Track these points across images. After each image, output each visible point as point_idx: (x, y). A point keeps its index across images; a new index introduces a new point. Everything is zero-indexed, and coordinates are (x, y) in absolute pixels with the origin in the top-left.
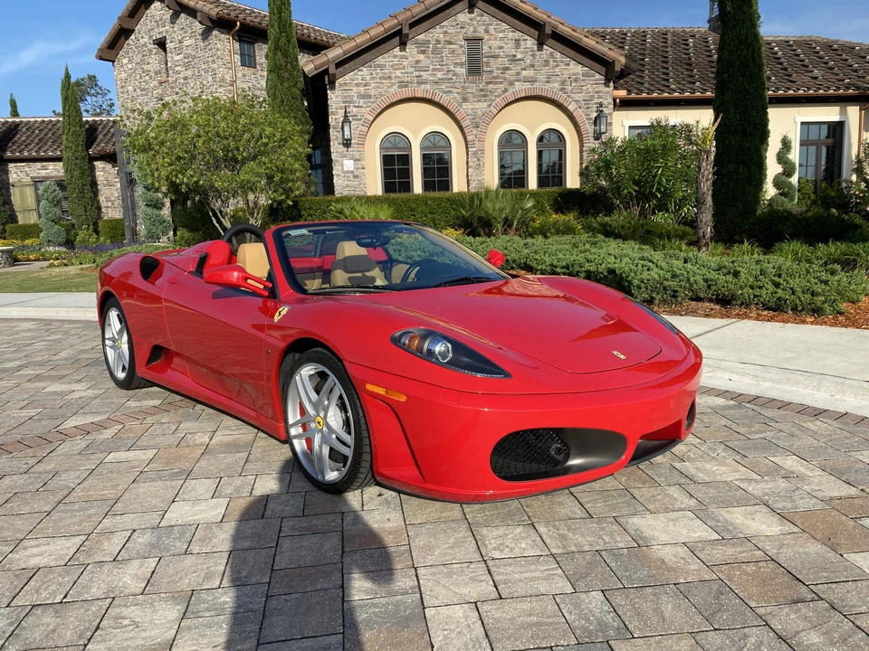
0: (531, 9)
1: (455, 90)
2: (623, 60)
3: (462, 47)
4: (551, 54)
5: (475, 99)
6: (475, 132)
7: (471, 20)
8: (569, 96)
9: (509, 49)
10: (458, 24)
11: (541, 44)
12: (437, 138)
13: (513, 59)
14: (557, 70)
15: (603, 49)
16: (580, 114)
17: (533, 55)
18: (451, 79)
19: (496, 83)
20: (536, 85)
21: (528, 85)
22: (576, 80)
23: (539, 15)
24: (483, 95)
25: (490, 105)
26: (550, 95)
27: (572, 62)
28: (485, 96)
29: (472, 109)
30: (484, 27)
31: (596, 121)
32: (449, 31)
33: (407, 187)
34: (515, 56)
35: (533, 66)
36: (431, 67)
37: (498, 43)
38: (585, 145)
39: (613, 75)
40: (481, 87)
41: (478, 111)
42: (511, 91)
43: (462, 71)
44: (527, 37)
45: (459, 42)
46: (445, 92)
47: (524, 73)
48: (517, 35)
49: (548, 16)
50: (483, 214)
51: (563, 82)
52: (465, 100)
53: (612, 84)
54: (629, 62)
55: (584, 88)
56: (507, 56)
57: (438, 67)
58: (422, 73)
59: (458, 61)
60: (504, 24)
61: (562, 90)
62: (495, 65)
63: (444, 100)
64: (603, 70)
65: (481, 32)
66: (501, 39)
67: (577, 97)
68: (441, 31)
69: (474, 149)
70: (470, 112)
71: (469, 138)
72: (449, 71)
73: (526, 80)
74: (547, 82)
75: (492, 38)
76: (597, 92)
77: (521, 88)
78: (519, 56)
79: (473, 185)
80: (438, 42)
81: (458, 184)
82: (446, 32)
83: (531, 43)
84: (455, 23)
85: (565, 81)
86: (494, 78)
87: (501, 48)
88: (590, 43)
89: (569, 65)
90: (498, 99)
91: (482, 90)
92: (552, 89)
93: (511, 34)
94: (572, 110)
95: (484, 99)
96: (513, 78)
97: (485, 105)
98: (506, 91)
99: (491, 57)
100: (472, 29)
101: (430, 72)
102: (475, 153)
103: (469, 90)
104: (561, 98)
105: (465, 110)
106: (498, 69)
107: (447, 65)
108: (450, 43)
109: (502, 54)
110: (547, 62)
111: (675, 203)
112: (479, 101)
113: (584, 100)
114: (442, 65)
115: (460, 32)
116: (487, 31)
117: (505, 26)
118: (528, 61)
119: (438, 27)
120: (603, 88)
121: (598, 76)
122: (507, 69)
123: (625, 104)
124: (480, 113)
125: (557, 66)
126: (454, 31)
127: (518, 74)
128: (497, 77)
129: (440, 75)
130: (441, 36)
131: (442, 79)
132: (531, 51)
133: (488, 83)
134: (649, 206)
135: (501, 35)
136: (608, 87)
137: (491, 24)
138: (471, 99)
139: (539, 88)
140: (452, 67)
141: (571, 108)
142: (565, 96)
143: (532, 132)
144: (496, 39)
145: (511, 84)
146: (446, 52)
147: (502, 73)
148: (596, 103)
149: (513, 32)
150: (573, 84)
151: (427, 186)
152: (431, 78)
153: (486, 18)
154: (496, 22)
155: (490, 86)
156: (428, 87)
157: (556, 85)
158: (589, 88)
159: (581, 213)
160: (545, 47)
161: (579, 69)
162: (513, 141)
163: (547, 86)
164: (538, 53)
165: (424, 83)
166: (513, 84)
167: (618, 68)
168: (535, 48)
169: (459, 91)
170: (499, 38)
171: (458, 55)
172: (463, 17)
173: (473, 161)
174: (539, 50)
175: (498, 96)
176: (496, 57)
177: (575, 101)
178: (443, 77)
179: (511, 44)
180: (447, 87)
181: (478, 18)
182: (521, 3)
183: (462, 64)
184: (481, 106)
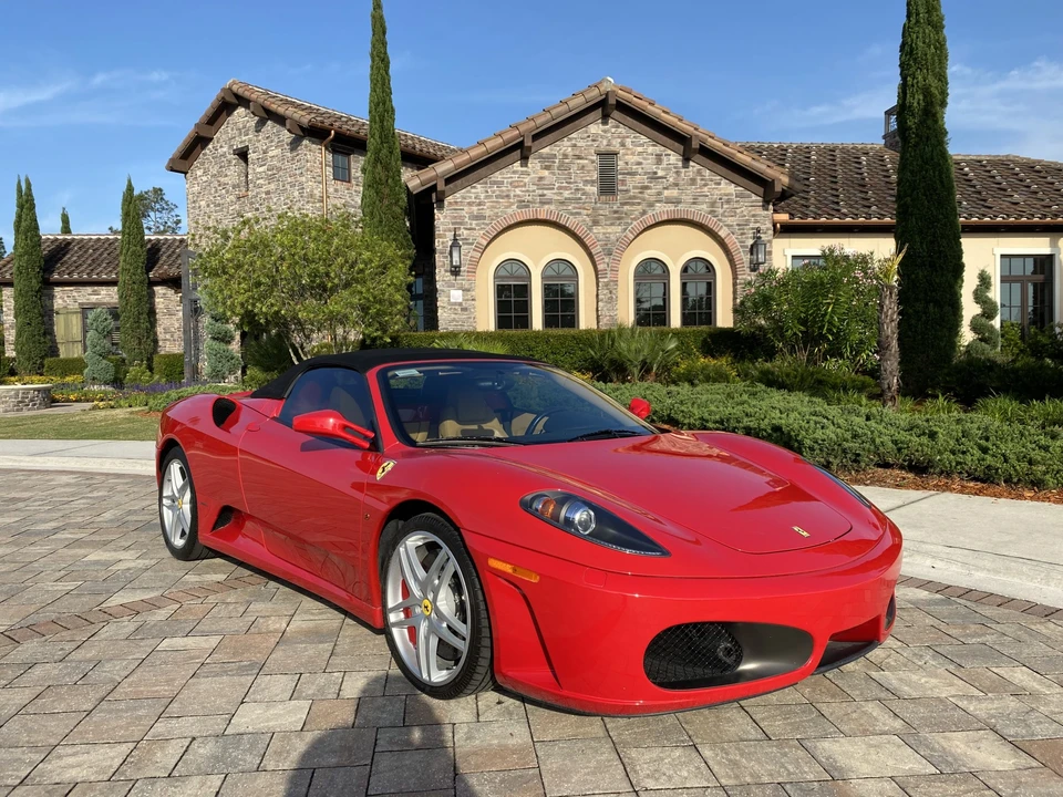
0: (675, 120)
1: (585, 212)
2: (785, 180)
3: (593, 162)
4: (699, 172)
5: (608, 223)
6: (607, 260)
7: (605, 131)
8: (719, 220)
9: (649, 165)
10: (589, 137)
11: (686, 160)
12: (562, 266)
13: (654, 177)
14: (706, 189)
15: (761, 166)
16: (732, 241)
17: (677, 172)
18: (580, 199)
19: (633, 204)
20: (680, 207)
21: (671, 207)
22: (728, 202)
23: (684, 127)
24: (618, 217)
25: (625, 230)
26: (697, 219)
27: (724, 181)
28: (619, 219)
29: (604, 234)
30: (619, 140)
31: (753, 249)
32: (579, 144)
33: (525, 322)
34: (655, 173)
35: (677, 185)
36: (557, 185)
37: (636, 159)
38: (740, 277)
39: (772, 196)
40: (615, 208)
41: (611, 235)
42: (650, 213)
43: (594, 189)
44: (669, 152)
45: (590, 157)
46: (572, 214)
47: (666, 193)
48: (659, 149)
49: (696, 129)
50: (615, 355)
51: (713, 204)
52: (596, 223)
53: (771, 207)
54: (794, 182)
55: (738, 211)
56: (646, 173)
57: (565, 184)
58: (545, 192)
59: (588, 178)
60: (643, 137)
61: (711, 212)
62: (631, 184)
63: (571, 222)
64: (761, 190)
65: (616, 145)
66: (640, 154)
67: (729, 220)
68: (569, 143)
69: (606, 280)
70: (601, 236)
71: (600, 267)
72: (577, 190)
73: (669, 201)
74: (694, 203)
75: (629, 152)
76: (754, 216)
77: (662, 210)
78: (660, 173)
79: (604, 321)
80: (565, 156)
81: (586, 320)
82: (575, 146)
83: (674, 158)
84: (586, 135)
85: (715, 202)
86: (630, 198)
87: (639, 164)
88: (744, 159)
89: (719, 184)
90: (635, 223)
91: (616, 212)
92: (700, 211)
93: (651, 148)
94: (723, 236)
95: (618, 222)
96: (653, 199)
97: (619, 229)
98: (644, 213)
99: (628, 174)
100: (605, 142)
101: (555, 191)
102: (607, 285)
103: (601, 212)
104: (711, 222)
105: (596, 235)
106: (635, 188)
107: (576, 182)
108: (579, 158)
109: (640, 171)
110: (693, 182)
111: (851, 347)
112: (612, 224)
113: (738, 225)
114: (570, 183)
115: (592, 145)
116: (623, 145)
117: (644, 139)
118: (671, 179)
119: (565, 139)
120: (760, 211)
121: (754, 197)
122: (647, 188)
123: (787, 230)
124: (613, 238)
125: (705, 185)
126: (584, 144)
127: (659, 194)
128: (635, 197)
129: (566, 194)
130: (570, 149)
131: (569, 199)
132: (675, 168)
133: (623, 204)
134: (819, 350)
135: (640, 149)
136: (767, 210)
137: (628, 137)
138: (603, 222)
139: (684, 210)
140: (581, 185)
141: (722, 233)
142: (715, 219)
143: (675, 261)
144: (633, 154)
145: (651, 205)
146: (574, 168)
147: (640, 193)
148: (753, 229)
149: (654, 145)
150: (725, 206)
151: (549, 321)
152: (556, 197)
153: (622, 130)
154: (633, 134)
155: (626, 208)
156: (552, 207)
157: (704, 206)
158: (744, 211)
159: (735, 357)
160: (691, 163)
161: (732, 189)
162: (651, 272)
163: (693, 208)
164: (683, 170)
165: (548, 203)
166: (653, 206)
167: (778, 188)
168: (680, 164)
169: (589, 212)
170: (638, 152)
171: (589, 171)
172: (595, 128)
173: (604, 293)
174: (684, 167)
175: (634, 219)
176: (633, 174)
177: (727, 226)
178: (571, 196)
179: (652, 159)
180: (574, 208)
181: (613, 130)
182: (663, 114)
183: (593, 182)
184: (615, 231)
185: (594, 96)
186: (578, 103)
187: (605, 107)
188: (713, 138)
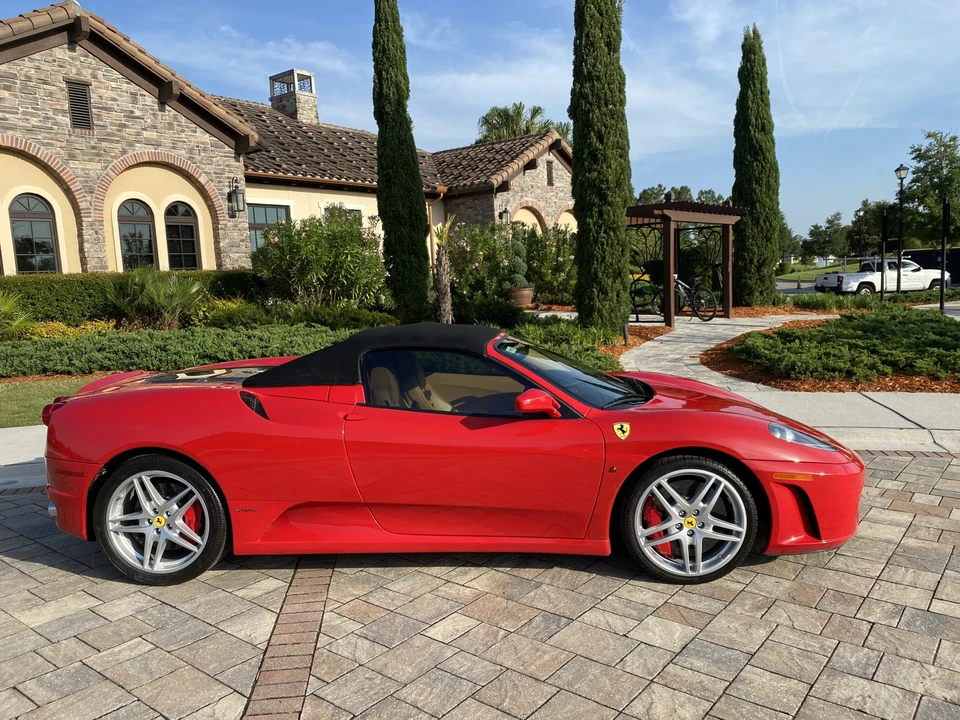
0: (152, 62)
1: (58, 144)
2: (256, 136)
3: (62, 90)
4: (175, 117)
5: (86, 158)
6: (89, 198)
7: (73, 59)
8: (199, 167)
9: (125, 102)
10: (54, 61)
11: (162, 103)
12: (33, 202)
13: (130, 115)
14: (183, 135)
15: (234, 120)
16: (210, 188)
17: (154, 114)
18: (51, 129)
19: (112, 141)
20: (160, 150)
21: (151, 149)
22: (205, 150)
23: (162, 70)
24: (97, 154)
25: (106, 167)
26: (177, 164)
27: (199, 129)
28: (98, 155)
29: (82, 169)
30: (90, 71)
31: (230, 197)
32: (43, 67)
34: (132, 112)
35: (155, 127)
36: (21, 109)
37: (110, 94)
38: (221, 222)
39: (240, 144)
40: (92, 143)
41: (91, 172)
42: (131, 153)
43: (67, 120)
44: (145, 92)
45: (58, 84)
46: (43, 144)
47: (145, 134)
48: (133, 88)
49: (173, 74)
51: (191, 151)
52: (72, 157)
53: (241, 159)
54: (262, 139)
55: (214, 160)
56: (122, 111)
57: (30, 110)
58: (7, 116)
59: (58, 107)
60: (115, 72)
61: (190, 158)
62: (107, 119)
63: (42, 154)
64: (233, 143)
65: (86, 75)
66: (113, 89)
67: (208, 168)
68: (30, 64)
69: (90, 219)
70: (80, 172)
71: (82, 205)
72: (48, 118)
73: (148, 142)
74: (174, 148)
75: (102, 86)
76: (228, 166)
77: (143, 151)
78: (138, 113)
79: (91, 266)
80: (29, 78)
81: (69, 264)
82: (39, 68)
83: (150, 100)
84: (51, 59)
85: (193, 149)
86: (108, 135)
87: (114, 100)
88: (220, 111)
89: (195, 132)
90: (115, 161)
91: (94, 148)
92: (180, 156)
93: (125, 85)
94: (203, 183)
95: (97, 158)
96: (132, 138)
97: (99, 166)
98: (124, 152)
99: (106, 109)
100: (74, 71)
101: (20, 116)
102: (92, 224)
103: (77, 146)
104: (191, 169)
105: (73, 170)
106: (112, 124)
107: (44, 110)
108: (45, 82)
109: (116, 107)
110: (170, 125)
111: (359, 288)
112: (90, 160)
113: (216, 173)
114: (37, 109)
115: (59, 71)
116: (95, 77)
117: (116, 75)
118: (149, 120)
119: (26, 59)
120: (232, 162)
121: (227, 149)
122: (125, 126)
123: (251, 180)
124: (93, 174)
125: (183, 131)
126: (49, 69)
127: (138, 134)
128: (113, 135)
129: (34, 121)
130: (33, 71)
131: (38, 127)
132: (152, 110)
133: (101, 140)
134: (333, 291)
135: (113, 84)
136: (239, 161)
137: (99, 69)
138: (80, 157)
139: (164, 153)
140: (50, 114)
141: (202, 180)
142: (194, 166)
143: (158, 204)
144: (106, 88)
145: (131, 144)
146: (40, 94)
147: (118, 130)
148: (229, 178)
149: (128, 83)
150: (202, 154)
152: (21, 124)
153: (91, 60)
154: (106, 68)
155: (104, 144)
156: (18, 134)
157: (183, 152)
158: (220, 164)
159: (247, 298)
160: (167, 107)
161: (207, 138)
162: (135, 213)
163: (173, 153)
164: (160, 113)
165: (12, 129)
166: (133, 146)
167: (252, 144)
168: (156, 107)
169: (64, 144)
170: (110, 87)
171: (58, 100)
172: (61, 53)
173: (88, 234)
174: (160, 111)
175: (115, 157)
176: (109, 109)
177: (206, 173)
178: (39, 124)
179: (127, 98)
180: (45, 138)
181: (82, 59)
182: (139, 53)
183: (64, 111)
184: (95, 167)
185: (61, 17)
186: (42, 21)
187: (73, 32)
188: (190, 86)
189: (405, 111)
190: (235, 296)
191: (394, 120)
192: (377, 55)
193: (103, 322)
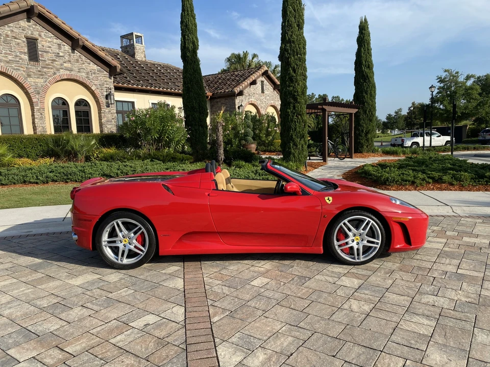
0: (69, 29)
1: (22, 69)
2: (120, 67)
3: (24, 42)
4: (80, 56)
5: (36, 76)
6: (37, 97)
7: (29, 26)
8: (91, 82)
9: (55, 49)
10: (20, 27)
11: (73, 49)
12: (9, 98)
13: (58, 55)
14: (84, 66)
15: (109, 59)
16: (97, 92)
17: (69, 55)
18: (19, 61)
19: (49, 68)
20: (72, 73)
21: (68, 72)
22: (94, 73)
23: (74, 33)
24: (41, 74)
25: (46, 81)
26: (81, 80)
27: (91, 63)
28: (42, 75)
29: (34, 82)
30: (38, 33)
31: (107, 97)
32: (15, 30)
34: (58, 54)
35: (70, 61)
36: (4, 52)
37: (48, 44)
38: (102, 110)
39: (112, 71)
40: (39, 69)
41: (39, 84)
42: (58, 74)
43: (26, 57)
44: (65, 44)
45: (22, 39)
46: (14, 69)
47: (65, 65)
48: (59, 41)
49: (79, 35)
51: (88, 73)
52: (29, 76)
53: (112, 78)
54: (122, 68)
55: (99, 78)
56: (54, 53)
57: (8, 52)
59: (22, 51)
60: (50, 33)
61: (87, 77)
62: (46, 57)
63: (14, 74)
64: (108, 70)
65: (36, 35)
66: (49, 42)
67: (96, 82)
68: (8, 29)
69: (38, 107)
70: (33, 84)
71: (34, 100)
72: (17, 56)
73: (67, 69)
74: (79, 72)
75: (44, 40)
76: (106, 81)
77: (64, 73)
78: (61, 54)
79: (39, 132)
80: (7, 36)
81: (27, 129)
82: (12, 31)
83: (67, 48)
84: (18, 26)
86: (47, 65)
87: (50, 47)
88: (102, 54)
89: (90, 64)
90: (50, 78)
91: (40, 71)
92: (82, 76)
93: (55, 40)
94: (94, 90)
95: (41, 77)
96: (58, 67)
97: (42, 81)
98: (55, 74)
99: (44, 52)
100: (30, 32)
101: (3, 55)
102: (39, 110)
103: (32, 70)
104: (88, 82)
105: (30, 82)
106: (49, 60)
107: (15, 52)
108: (15, 38)
109: (50, 51)
110: (77, 61)
112: (38, 78)
113: (100, 85)
114: (11, 52)
115: (22, 32)
116: (40, 36)
117: (51, 35)
118: (67, 58)
119: (6, 26)
120: (108, 79)
121: (105, 73)
122: (55, 60)
123: (118, 89)
125: (84, 64)
126: (18, 31)
127: (62, 65)
128: (49, 65)
129: (10, 57)
130: (9, 32)
131: (12, 60)
132: (68, 52)
133: (43, 67)
134: (161, 144)
135: (49, 39)
136: (111, 79)
137: (42, 32)
138: (33, 76)
139: (74, 74)
140: (18, 54)
141: (93, 88)
143: (71, 100)
144: (46, 41)
145: (58, 70)
146: (13, 44)
147: (52, 63)
148: (106, 87)
149: (56, 39)
150: (93, 75)
152: (4, 59)
153: (38, 27)
154: (46, 31)
155: (45, 70)
156: (2, 64)
157: (84, 74)
158: (102, 80)
160: (76, 52)
161: (95, 67)
162: (61, 103)
163: (79, 74)
164: (72, 54)
166: (59, 70)
167: (118, 70)
168: (70, 51)
169: (25, 69)
170: (48, 41)
171: (22, 47)
172: (23, 23)
173: (37, 114)
174: (72, 53)
175: (50, 76)
176: (47, 52)
177: (95, 85)
178: (13, 59)
179: (56, 46)
180: (16, 66)
181: (34, 26)
182: (62, 24)
183: (25, 53)
184: (40, 81)
185: (24, 5)
186: (14, 7)
187: (30, 13)
188: (87, 41)
189: (197, 56)
190: (111, 146)
191: (191, 60)
192: (183, 27)
193: (48, 159)
